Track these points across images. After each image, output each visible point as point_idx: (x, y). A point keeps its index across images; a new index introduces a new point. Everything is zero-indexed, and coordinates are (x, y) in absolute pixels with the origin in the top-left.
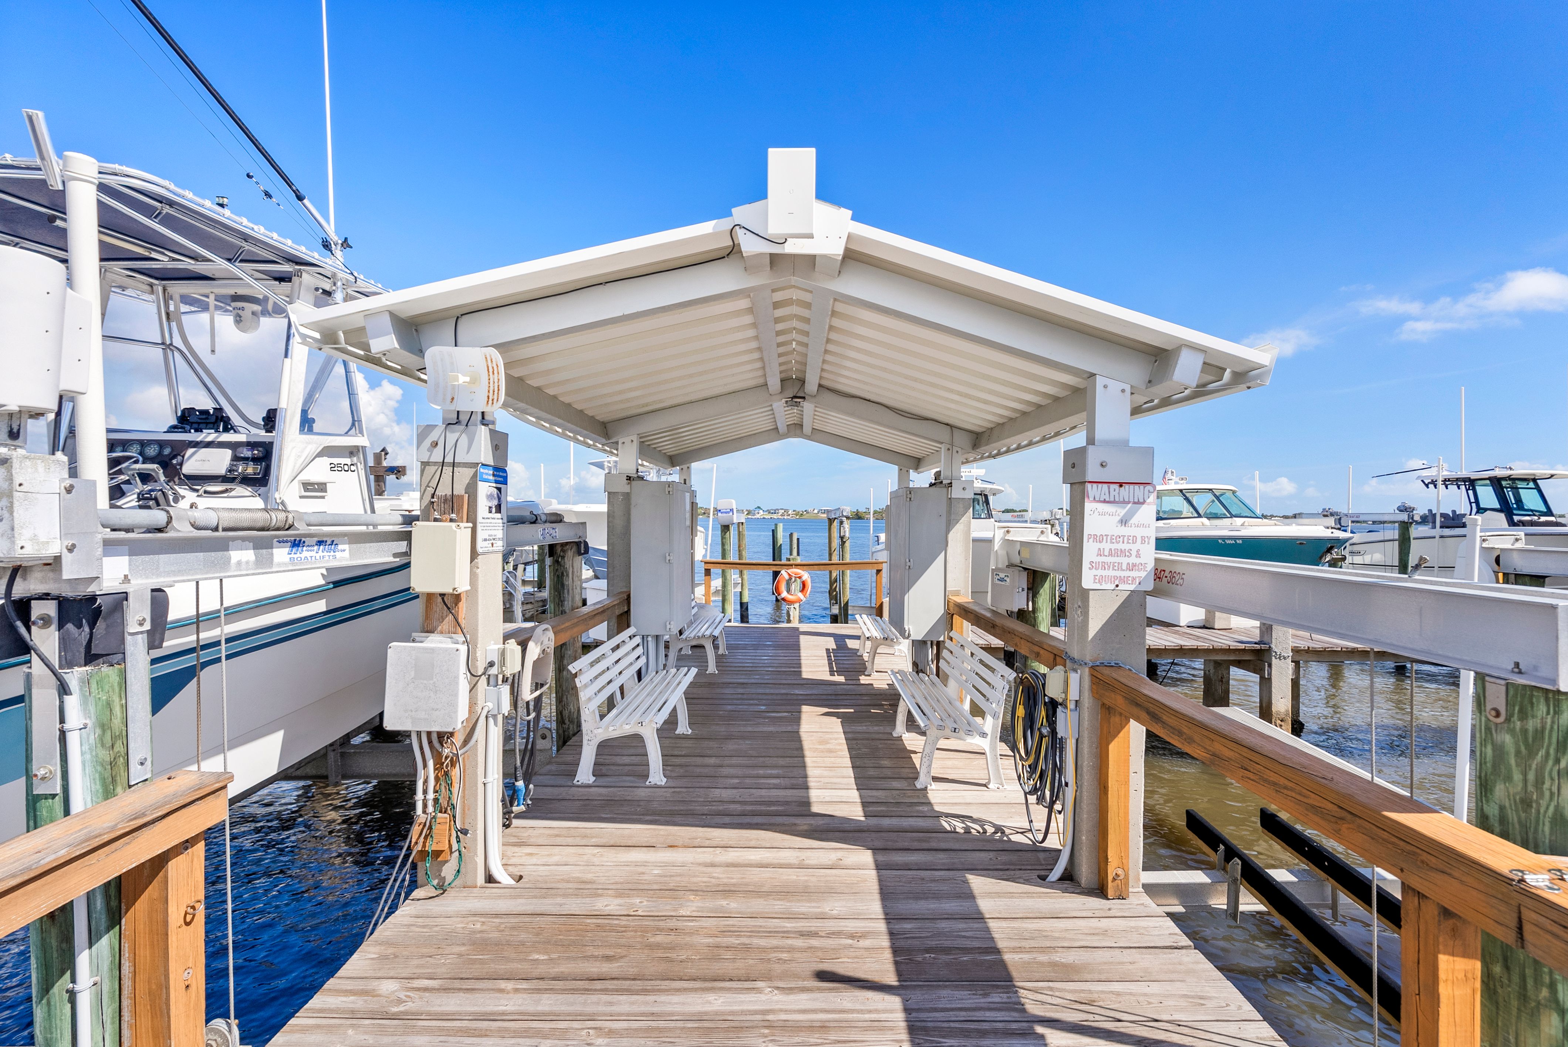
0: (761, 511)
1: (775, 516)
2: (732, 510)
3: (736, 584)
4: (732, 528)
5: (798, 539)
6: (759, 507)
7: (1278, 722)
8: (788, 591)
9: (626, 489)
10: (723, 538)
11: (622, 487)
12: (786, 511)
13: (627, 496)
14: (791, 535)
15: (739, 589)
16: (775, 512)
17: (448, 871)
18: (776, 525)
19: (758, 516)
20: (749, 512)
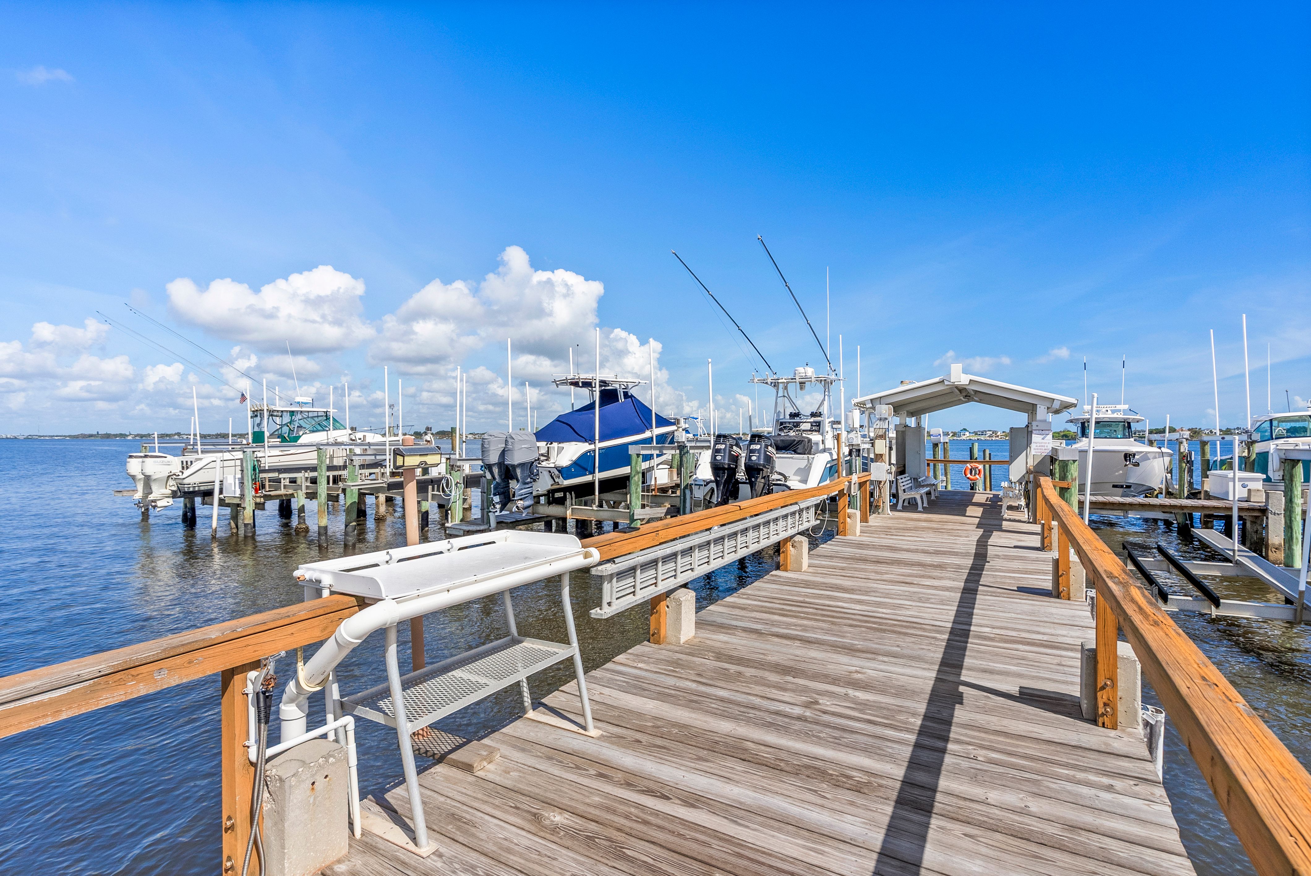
0: (967, 434)
1: (982, 438)
2: (940, 435)
3: (942, 481)
4: (940, 445)
5: (990, 454)
6: (965, 430)
7: (1273, 550)
8: (971, 474)
9: (904, 429)
10: (934, 451)
11: (901, 429)
12: (995, 432)
13: (903, 432)
14: (984, 451)
15: (944, 484)
16: (983, 433)
17: (880, 511)
18: (973, 444)
19: (964, 437)
20: (954, 434)
